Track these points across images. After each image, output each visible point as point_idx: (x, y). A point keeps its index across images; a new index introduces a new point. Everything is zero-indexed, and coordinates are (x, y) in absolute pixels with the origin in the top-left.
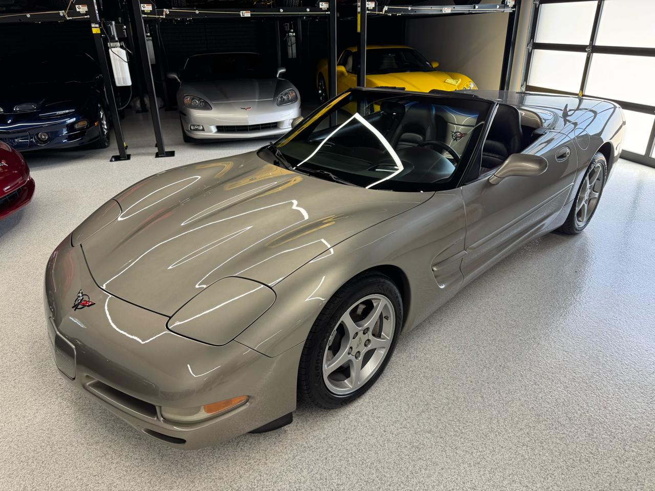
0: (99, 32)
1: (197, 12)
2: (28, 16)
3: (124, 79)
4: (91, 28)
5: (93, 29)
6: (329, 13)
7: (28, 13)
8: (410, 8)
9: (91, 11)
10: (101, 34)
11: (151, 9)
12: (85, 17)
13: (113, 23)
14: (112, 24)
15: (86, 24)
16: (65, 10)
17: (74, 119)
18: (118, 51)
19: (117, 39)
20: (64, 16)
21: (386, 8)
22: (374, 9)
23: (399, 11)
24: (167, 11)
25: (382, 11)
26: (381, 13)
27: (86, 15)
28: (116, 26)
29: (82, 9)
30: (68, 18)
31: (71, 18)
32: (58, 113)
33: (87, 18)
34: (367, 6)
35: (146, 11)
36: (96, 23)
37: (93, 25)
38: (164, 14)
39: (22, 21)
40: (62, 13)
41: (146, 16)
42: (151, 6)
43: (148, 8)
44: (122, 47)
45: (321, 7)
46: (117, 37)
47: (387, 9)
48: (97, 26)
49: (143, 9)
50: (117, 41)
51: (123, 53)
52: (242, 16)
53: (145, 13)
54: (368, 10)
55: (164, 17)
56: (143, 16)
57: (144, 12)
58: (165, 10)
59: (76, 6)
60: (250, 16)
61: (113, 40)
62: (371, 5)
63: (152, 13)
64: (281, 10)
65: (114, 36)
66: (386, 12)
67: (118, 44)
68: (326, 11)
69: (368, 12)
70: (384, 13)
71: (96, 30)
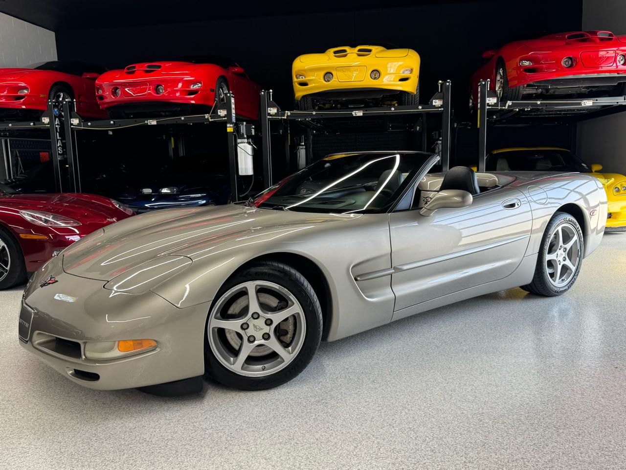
0: (232, 131)
1: (314, 113)
2: (183, 118)
3: (246, 169)
4: (226, 127)
5: (228, 128)
6: (442, 109)
7: (183, 115)
8: (539, 102)
9: (229, 114)
10: (234, 132)
11: (276, 112)
12: (224, 119)
13: (245, 123)
14: (243, 124)
15: (223, 125)
16: (209, 114)
17: (204, 202)
18: (244, 146)
19: (245, 136)
20: (208, 118)
21: (509, 103)
22: (496, 104)
23: (527, 105)
24: (288, 113)
25: (505, 106)
26: (504, 108)
27: (224, 117)
28: (246, 125)
29: (222, 113)
30: (210, 120)
31: (213, 120)
32: (191, 196)
33: (225, 120)
34: (487, 102)
35: (271, 114)
36: (231, 123)
37: (228, 125)
38: (286, 115)
39: (178, 122)
40: (207, 116)
41: (271, 117)
42: (276, 110)
43: (273, 111)
44: (249, 143)
45: (434, 104)
46: (246, 134)
47: (511, 104)
48: (231, 126)
49: (269, 112)
50: (245, 138)
51: (249, 148)
52: (354, 115)
53: (271, 115)
54: (489, 106)
55: (285, 118)
56: (269, 117)
57: (269, 115)
58: (286, 112)
59: (219, 111)
60: (362, 115)
61: (242, 137)
62: (492, 101)
63: (276, 114)
64: (393, 109)
65: (243, 134)
66: (509, 106)
67: (246, 140)
68: (440, 108)
69: (488, 107)
70: (507, 108)
71: (230, 129)
